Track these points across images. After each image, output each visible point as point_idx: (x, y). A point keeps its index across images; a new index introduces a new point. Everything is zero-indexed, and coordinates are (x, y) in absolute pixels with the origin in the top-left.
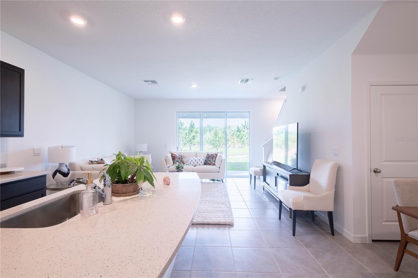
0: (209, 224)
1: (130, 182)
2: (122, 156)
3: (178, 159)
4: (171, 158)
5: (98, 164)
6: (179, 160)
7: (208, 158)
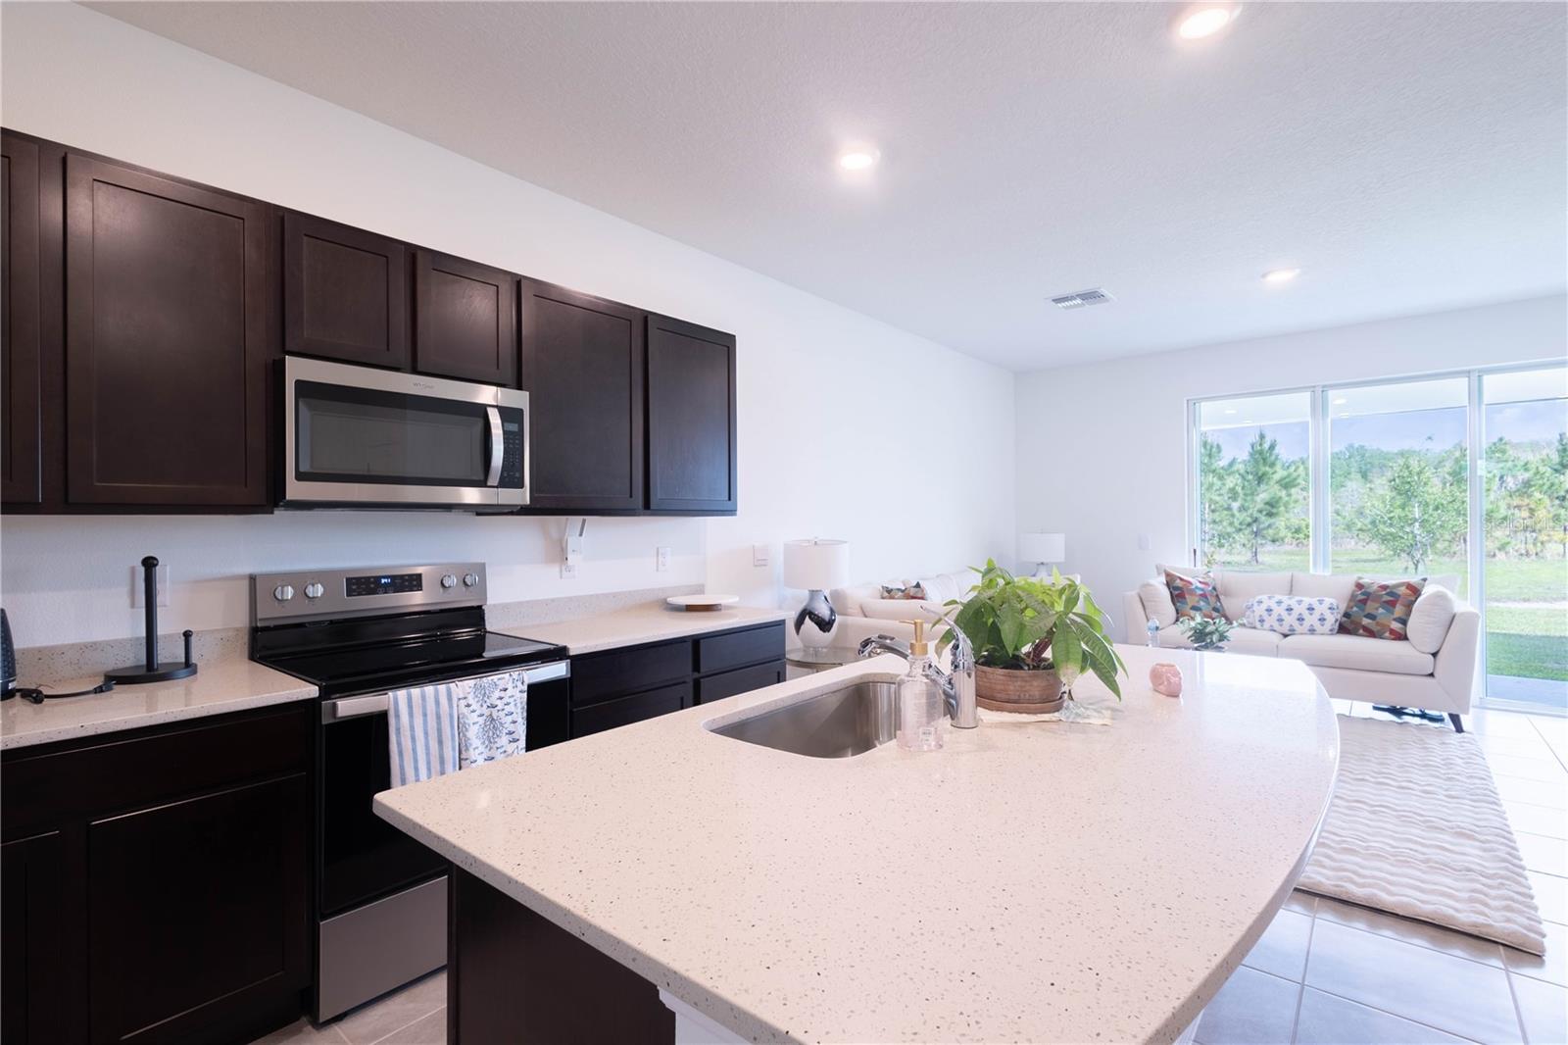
0: (1376, 911)
1: (1028, 665)
2: (999, 576)
3: (1197, 599)
4: (1165, 593)
5: (908, 599)
6: (1202, 603)
7: (1364, 602)
